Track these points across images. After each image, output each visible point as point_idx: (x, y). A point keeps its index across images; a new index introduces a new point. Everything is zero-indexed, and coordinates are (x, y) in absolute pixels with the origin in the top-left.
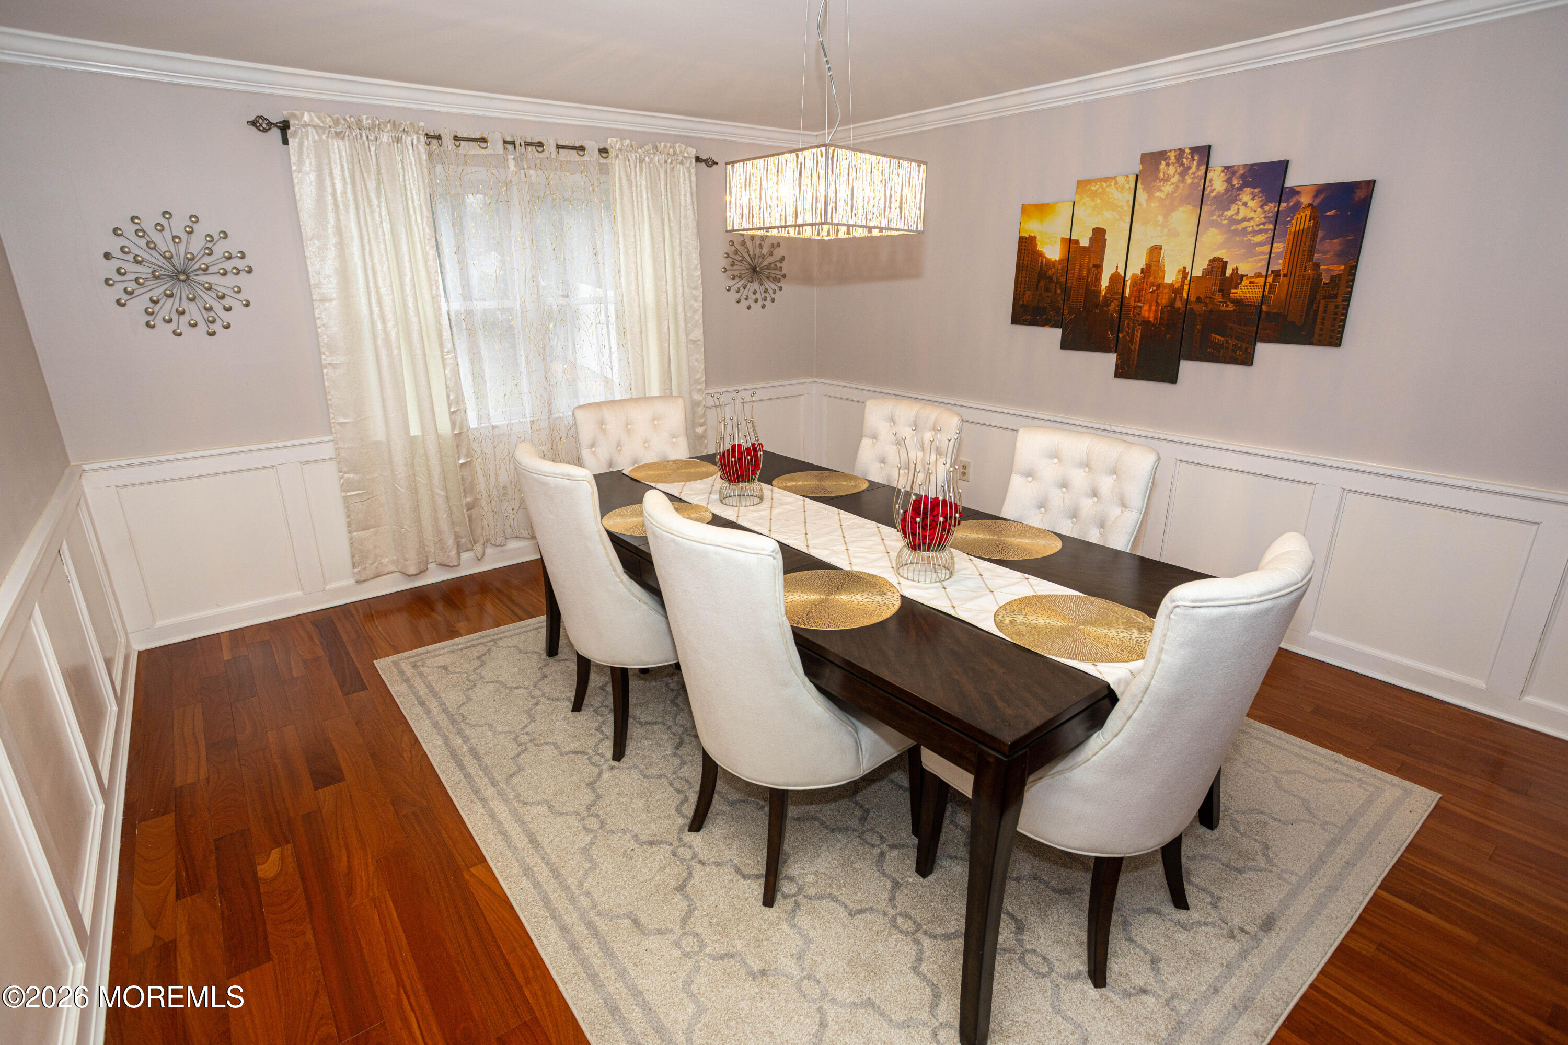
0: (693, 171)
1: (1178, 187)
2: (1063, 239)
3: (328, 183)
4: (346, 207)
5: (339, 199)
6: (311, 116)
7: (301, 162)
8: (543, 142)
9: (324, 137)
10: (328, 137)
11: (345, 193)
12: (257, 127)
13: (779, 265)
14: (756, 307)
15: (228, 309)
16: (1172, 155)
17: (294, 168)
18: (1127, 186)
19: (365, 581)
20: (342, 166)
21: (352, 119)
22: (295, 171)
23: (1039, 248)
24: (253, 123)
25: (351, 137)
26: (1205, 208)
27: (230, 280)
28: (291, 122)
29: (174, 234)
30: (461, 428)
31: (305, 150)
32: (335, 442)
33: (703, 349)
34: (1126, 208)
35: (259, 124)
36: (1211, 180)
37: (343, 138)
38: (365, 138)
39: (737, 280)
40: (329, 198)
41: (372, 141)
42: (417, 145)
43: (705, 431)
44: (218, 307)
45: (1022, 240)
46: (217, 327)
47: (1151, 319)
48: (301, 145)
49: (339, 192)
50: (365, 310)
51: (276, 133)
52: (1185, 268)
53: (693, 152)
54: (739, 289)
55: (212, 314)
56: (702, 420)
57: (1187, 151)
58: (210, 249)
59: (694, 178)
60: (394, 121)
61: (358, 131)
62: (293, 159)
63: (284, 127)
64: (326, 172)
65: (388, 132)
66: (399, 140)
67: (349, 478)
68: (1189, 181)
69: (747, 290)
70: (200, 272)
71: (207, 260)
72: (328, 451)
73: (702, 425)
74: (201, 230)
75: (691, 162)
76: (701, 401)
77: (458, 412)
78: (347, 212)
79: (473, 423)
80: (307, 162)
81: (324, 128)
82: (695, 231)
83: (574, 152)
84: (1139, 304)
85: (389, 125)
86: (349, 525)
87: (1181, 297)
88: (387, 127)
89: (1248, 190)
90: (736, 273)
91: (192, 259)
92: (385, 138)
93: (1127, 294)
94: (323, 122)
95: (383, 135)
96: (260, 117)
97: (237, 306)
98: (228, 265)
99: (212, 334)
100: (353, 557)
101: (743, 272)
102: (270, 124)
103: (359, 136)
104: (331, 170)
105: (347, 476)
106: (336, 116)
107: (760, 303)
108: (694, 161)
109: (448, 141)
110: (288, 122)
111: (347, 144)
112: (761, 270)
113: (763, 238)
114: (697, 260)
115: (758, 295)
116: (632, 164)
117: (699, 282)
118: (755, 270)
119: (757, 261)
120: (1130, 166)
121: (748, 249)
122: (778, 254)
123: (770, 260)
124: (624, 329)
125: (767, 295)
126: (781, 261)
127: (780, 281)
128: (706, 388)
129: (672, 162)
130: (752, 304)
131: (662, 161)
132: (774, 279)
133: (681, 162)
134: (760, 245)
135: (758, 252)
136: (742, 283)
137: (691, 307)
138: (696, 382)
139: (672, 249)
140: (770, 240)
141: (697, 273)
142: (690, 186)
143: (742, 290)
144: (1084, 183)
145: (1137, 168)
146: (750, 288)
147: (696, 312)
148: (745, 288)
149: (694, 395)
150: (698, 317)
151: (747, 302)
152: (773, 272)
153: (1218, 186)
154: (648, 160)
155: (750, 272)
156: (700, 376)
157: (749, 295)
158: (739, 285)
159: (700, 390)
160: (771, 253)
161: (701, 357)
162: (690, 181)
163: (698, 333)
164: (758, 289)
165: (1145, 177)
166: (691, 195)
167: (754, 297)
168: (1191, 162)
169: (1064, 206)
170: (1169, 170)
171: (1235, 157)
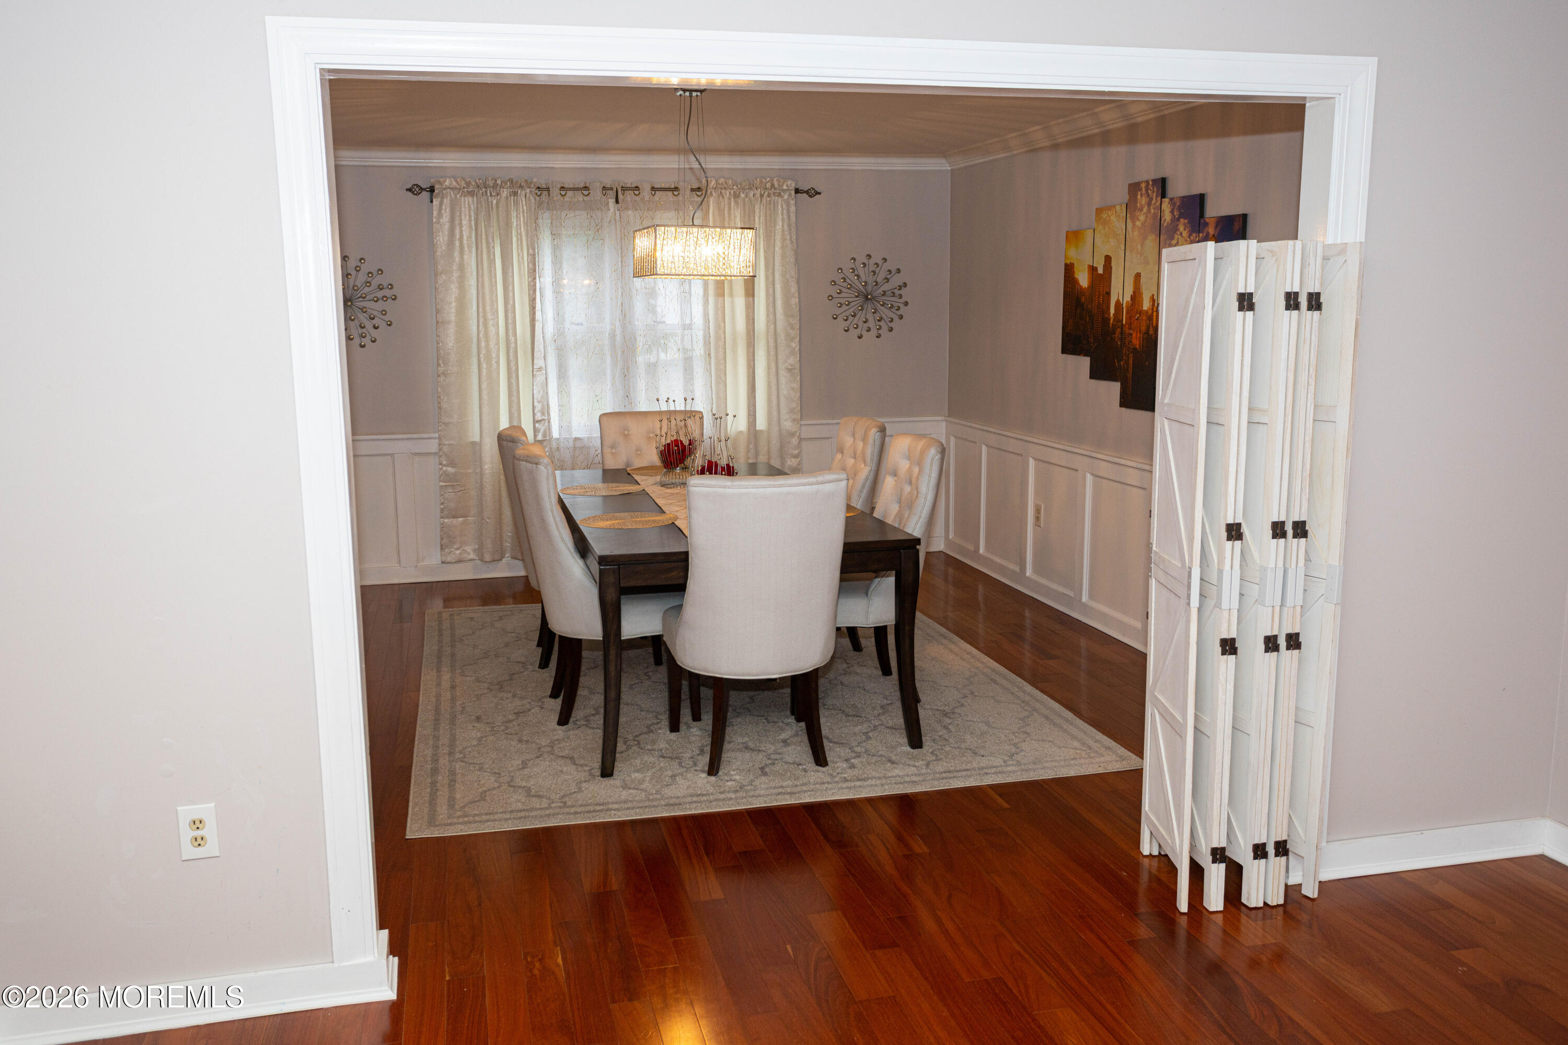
0: (792, 202)
1: (1147, 216)
2: (1089, 266)
3: (457, 231)
4: (470, 247)
5: (465, 242)
6: (451, 181)
7: (440, 215)
8: (638, 185)
9: (458, 196)
10: (461, 196)
11: (470, 237)
12: (413, 193)
13: (897, 292)
14: (869, 337)
15: (376, 328)
16: (1143, 185)
17: (434, 220)
18: (1121, 215)
19: (449, 563)
20: (470, 216)
21: (481, 181)
22: (435, 223)
23: (1076, 276)
24: (409, 190)
25: (478, 194)
26: (1162, 236)
27: (380, 305)
28: (437, 186)
29: (348, 272)
30: (544, 435)
31: (444, 207)
32: (440, 438)
33: (799, 377)
34: (1121, 236)
35: (415, 190)
36: (1164, 211)
37: (473, 196)
38: (489, 194)
39: (844, 308)
40: (457, 243)
41: (494, 196)
42: (529, 197)
43: (799, 464)
44: (369, 325)
45: (1066, 265)
46: (366, 341)
47: (1137, 346)
48: (441, 204)
49: (465, 237)
50: (475, 329)
51: (425, 195)
52: (1153, 295)
53: (792, 184)
54: (847, 317)
55: (364, 330)
56: (796, 452)
57: (1151, 183)
58: (370, 282)
59: (793, 208)
60: (512, 180)
61: (484, 190)
62: (435, 213)
63: (432, 190)
64: (457, 222)
65: (507, 188)
66: (515, 194)
67: (446, 471)
68: (1152, 211)
69: (857, 318)
70: (361, 299)
71: (367, 290)
72: (433, 446)
73: (796, 457)
74: (365, 268)
75: (790, 194)
76: (796, 432)
77: (542, 422)
78: (470, 252)
79: (555, 434)
80: (445, 215)
81: (460, 189)
82: (793, 260)
83: (670, 193)
84: (1131, 332)
85: (508, 183)
86: (442, 511)
87: (1152, 324)
88: (507, 184)
89: (1182, 220)
90: (842, 301)
91: (357, 290)
92: (505, 193)
93: (1124, 323)
94: (459, 185)
95: (503, 191)
96: (414, 185)
97: (383, 325)
98: (380, 294)
99: (363, 346)
100: (442, 539)
101: (850, 300)
102: (422, 189)
103: (484, 193)
104: (461, 220)
105: (444, 468)
106: (468, 180)
107: (874, 332)
108: (793, 192)
109: (555, 192)
110: (434, 187)
111: (475, 200)
112: (873, 298)
113: (877, 264)
114: (794, 289)
115: (871, 324)
116: (726, 200)
117: (796, 310)
118: (867, 298)
119: (869, 288)
120: (1123, 195)
121: (858, 276)
122: (896, 280)
123: (886, 287)
124: (709, 354)
125: (882, 323)
126: (900, 288)
127: (899, 309)
128: (801, 419)
129: (769, 196)
130: (864, 333)
131: (758, 195)
132: (892, 306)
133: (779, 195)
134: (874, 272)
135: (871, 280)
136: (851, 312)
137: (787, 335)
138: (791, 411)
139: (767, 278)
140: (886, 266)
141: (795, 301)
142: (789, 217)
143: (851, 318)
144: (1099, 211)
145: (1126, 198)
146: (861, 316)
147: (792, 340)
148: (854, 316)
149: (788, 425)
150: (795, 345)
151: (858, 332)
152: (889, 300)
153: (1167, 216)
154: (743, 195)
155: (861, 300)
156: (795, 405)
157: (860, 324)
158: (847, 313)
159: (794, 420)
160: (887, 280)
161: (796, 385)
162: (788, 212)
163: (793, 361)
164: (870, 317)
165: (1131, 206)
166: (789, 225)
167: (866, 325)
168: (1154, 193)
169: (1089, 233)
170: (1142, 200)
171: (1178, 189)
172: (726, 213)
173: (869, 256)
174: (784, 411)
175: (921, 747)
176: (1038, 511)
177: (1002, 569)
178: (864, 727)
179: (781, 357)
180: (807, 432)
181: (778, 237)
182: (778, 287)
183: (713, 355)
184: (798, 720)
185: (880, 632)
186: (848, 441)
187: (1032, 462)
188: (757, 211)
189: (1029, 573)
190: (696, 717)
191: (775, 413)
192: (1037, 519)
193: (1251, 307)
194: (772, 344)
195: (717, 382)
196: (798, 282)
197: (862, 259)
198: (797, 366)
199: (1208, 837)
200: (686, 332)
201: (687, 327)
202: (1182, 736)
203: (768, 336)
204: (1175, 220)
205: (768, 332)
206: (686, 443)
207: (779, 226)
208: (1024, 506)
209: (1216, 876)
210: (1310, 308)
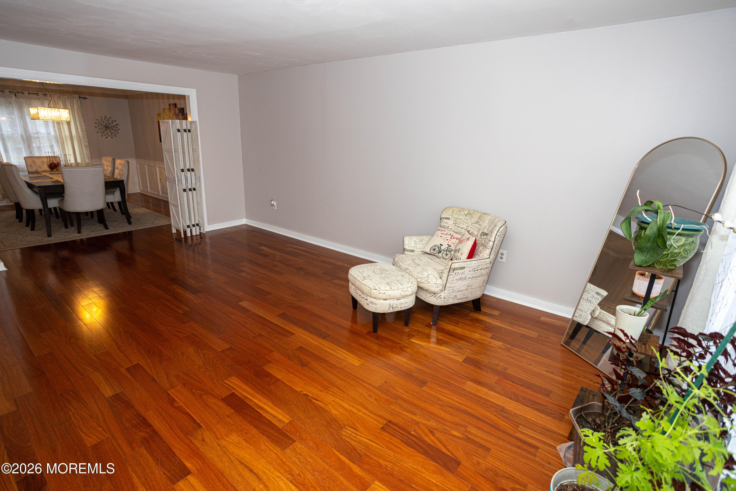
0: (79, 100)
1: (173, 112)
13: (116, 126)
18: (168, 111)
26: (176, 116)
34: (169, 116)
53: (77, 95)
57: (173, 104)
59: (79, 102)
75: (77, 98)
82: (81, 116)
83: (35, 95)
90: (99, 128)
101: (102, 128)
107: (110, 137)
112: (109, 128)
113: (109, 119)
114: (83, 124)
115: (109, 134)
116: (56, 99)
117: (85, 130)
118: (107, 127)
119: (107, 125)
120: (167, 107)
121: (103, 122)
122: (115, 123)
123: (112, 125)
124: (58, 142)
125: (112, 134)
126: (116, 125)
127: (117, 131)
128: (92, 159)
129: (70, 98)
130: (108, 137)
131: (67, 98)
132: (115, 130)
133: (74, 98)
134: (108, 121)
135: (107, 123)
136: (102, 131)
137: (83, 137)
138: (88, 157)
139: (74, 121)
140: (111, 119)
141: (84, 127)
142: (78, 104)
143: (103, 133)
144: (163, 109)
145: (168, 107)
146: (106, 133)
147: (85, 138)
148: (104, 132)
149: (87, 161)
150: (86, 139)
151: (106, 136)
152: (114, 128)
153: (177, 112)
154: (61, 97)
155: (105, 128)
156: (89, 156)
157: (106, 134)
158: (101, 131)
159: (89, 160)
160: (112, 123)
161: (89, 150)
162: (78, 103)
163: (87, 144)
164: (109, 133)
165: (170, 109)
166: (79, 107)
167: (108, 135)
168: (174, 107)
169: (162, 115)
170: (172, 108)
171: (179, 106)
172: (57, 102)
173: (106, 116)
174: (86, 157)
175: (131, 224)
176: (160, 179)
177: (154, 194)
178: (118, 223)
179: (82, 143)
180: (94, 163)
181: (76, 110)
182: (78, 123)
183: (59, 142)
184: (101, 223)
185: (119, 203)
186: (105, 163)
187: (157, 168)
188: (67, 102)
189: (160, 194)
190: (72, 225)
191: (83, 158)
192: (160, 181)
193: (180, 131)
194: (79, 139)
195: (62, 150)
196: (84, 123)
197: (103, 117)
198: (88, 145)
199: (186, 224)
200: (49, 135)
201: (49, 134)
202: (178, 207)
203: (77, 137)
204: (179, 113)
205: (77, 136)
206: (56, 163)
207: (75, 107)
208: (157, 179)
209: (188, 230)
210: (189, 132)
